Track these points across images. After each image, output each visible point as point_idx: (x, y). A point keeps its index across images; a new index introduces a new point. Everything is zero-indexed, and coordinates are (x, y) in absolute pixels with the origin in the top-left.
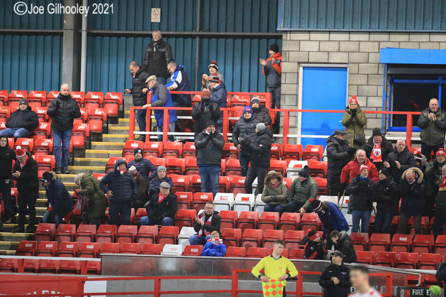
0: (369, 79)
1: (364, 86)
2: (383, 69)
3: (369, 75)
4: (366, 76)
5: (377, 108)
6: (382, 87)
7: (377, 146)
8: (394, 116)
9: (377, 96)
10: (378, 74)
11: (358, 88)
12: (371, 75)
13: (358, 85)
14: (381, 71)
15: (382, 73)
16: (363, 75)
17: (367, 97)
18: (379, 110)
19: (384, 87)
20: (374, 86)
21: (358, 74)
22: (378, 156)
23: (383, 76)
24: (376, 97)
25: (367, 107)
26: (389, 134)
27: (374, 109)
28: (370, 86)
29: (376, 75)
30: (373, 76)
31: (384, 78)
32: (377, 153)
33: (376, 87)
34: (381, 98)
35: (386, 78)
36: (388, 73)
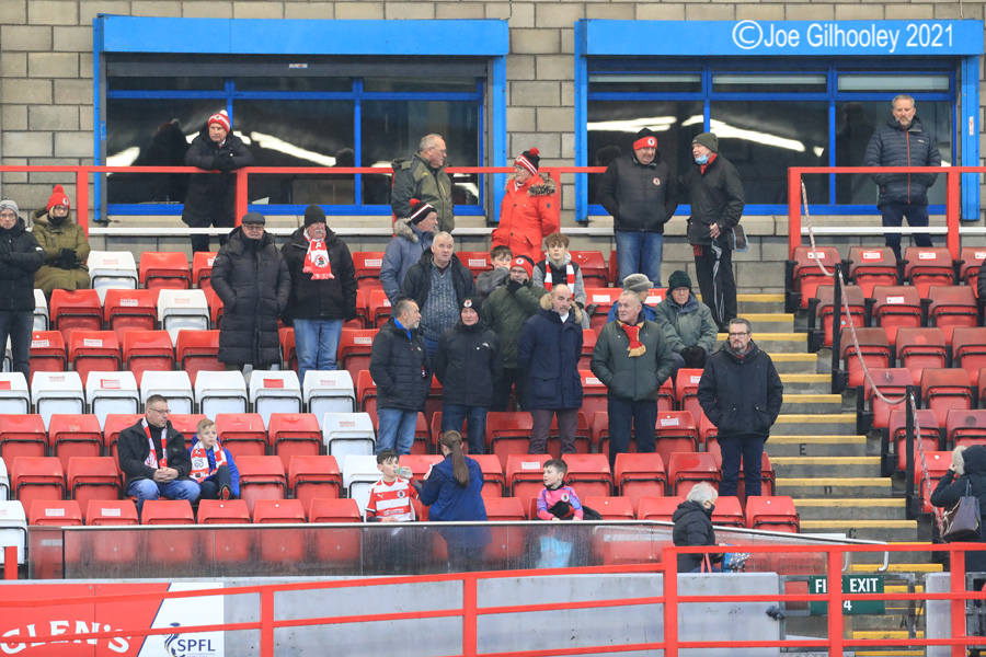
0: (57, 90)
1: (44, 107)
2: (91, 66)
3: (56, 82)
4: (49, 83)
5: (80, 159)
6: (91, 108)
7: (319, 245)
9: (80, 131)
10: (80, 78)
11: (28, 111)
12: (61, 81)
13: (29, 105)
14: (88, 70)
15: (91, 75)
16: (40, 81)
17: (54, 132)
19: (98, 109)
20: (70, 108)
21: (28, 78)
22: (323, 266)
23: (91, 82)
24: (77, 134)
25: (53, 157)
26: (117, 222)
27: (75, 163)
28: (61, 107)
29: (75, 82)
30: (68, 82)
31: (97, 86)
32: (321, 259)
33: (76, 108)
34: (91, 136)
35: (104, 86)
36: (110, 74)
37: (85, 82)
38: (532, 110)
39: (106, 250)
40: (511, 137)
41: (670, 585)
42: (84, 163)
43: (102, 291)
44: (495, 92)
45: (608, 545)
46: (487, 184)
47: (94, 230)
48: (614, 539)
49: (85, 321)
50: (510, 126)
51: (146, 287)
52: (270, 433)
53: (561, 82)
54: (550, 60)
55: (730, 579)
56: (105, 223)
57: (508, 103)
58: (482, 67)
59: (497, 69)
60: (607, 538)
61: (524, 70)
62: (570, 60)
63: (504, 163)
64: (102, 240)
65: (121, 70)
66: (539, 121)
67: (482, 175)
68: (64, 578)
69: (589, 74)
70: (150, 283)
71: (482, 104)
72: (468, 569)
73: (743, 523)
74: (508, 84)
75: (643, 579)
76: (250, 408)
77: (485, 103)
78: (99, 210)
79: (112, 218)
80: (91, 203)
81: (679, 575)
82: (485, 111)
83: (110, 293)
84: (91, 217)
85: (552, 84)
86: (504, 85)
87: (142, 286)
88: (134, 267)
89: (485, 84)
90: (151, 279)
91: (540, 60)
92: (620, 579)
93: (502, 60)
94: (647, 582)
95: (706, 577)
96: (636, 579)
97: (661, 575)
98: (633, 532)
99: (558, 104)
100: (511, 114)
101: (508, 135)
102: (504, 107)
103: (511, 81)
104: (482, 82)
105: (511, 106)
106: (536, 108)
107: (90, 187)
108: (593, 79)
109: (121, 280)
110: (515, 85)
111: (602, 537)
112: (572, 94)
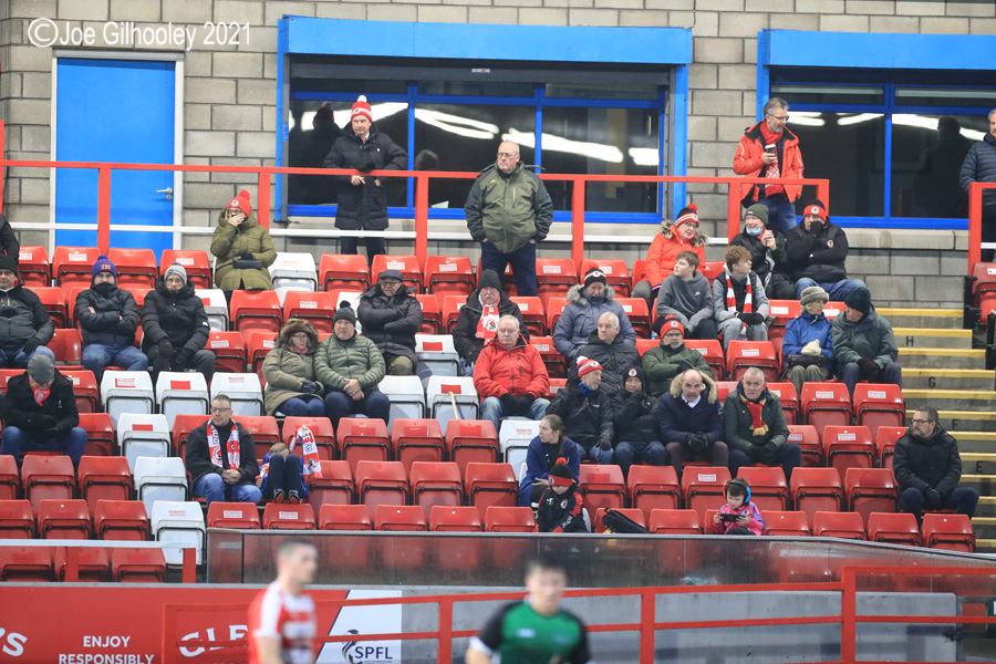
0: (240, 90)
1: (227, 107)
2: (275, 67)
3: (240, 82)
4: (233, 83)
5: (262, 159)
6: (274, 109)
7: (491, 310)
8: (292, 178)
9: (262, 131)
10: (263, 78)
11: (212, 111)
12: (246, 82)
13: (212, 105)
14: (272, 71)
15: (274, 76)
16: (224, 80)
17: (236, 132)
18: (267, 164)
20: (253, 108)
21: (212, 77)
23: (275, 83)
24: (260, 134)
25: (236, 157)
26: (297, 223)
27: (256, 163)
28: (244, 107)
29: (258, 82)
30: (250, 82)
31: (280, 87)
33: (259, 109)
34: (274, 136)
35: (286, 88)
36: (294, 75)
37: (267, 82)
38: (714, 119)
39: (286, 251)
40: (692, 146)
41: (848, 603)
42: (265, 162)
43: (282, 292)
44: (676, 101)
45: (784, 560)
46: (667, 192)
47: (275, 231)
48: (790, 555)
49: (264, 322)
50: (690, 136)
51: (326, 290)
52: (447, 439)
53: (743, 91)
54: (732, 69)
55: (908, 599)
56: (285, 224)
57: (689, 112)
58: (665, 75)
59: (680, 77)
60: (783, 553)
61: (706, 79)
62: (753, 69)
63: (684, 173)
64: (283, 240)
65: (304, 72)
66: (720, 130)
67: (661, 184)
68: (243, 582)
69: (771, 85)
70: (329, 285)
71: (663, 112)
72: (645, 582)
73: (920, 541)
74: (690, 93)
75: (821, 597)
76: (428, 413)
77: (666, 112)
78: (279, 211)
79: (292, 219)
80: (272, 204)
81: (857, 593)
82: (666, 119)
83: (289, 294)
84: (272, 217)
85: (734, 93)
86: (686, 93)
87: (322, 287)
88: (314, 269)
89: (666, 92)
90: (330, 281)
91: (723, 69)
92: (797, 596)
93: (684, 68)
94: (824, 600)
95: (884, 597)
96: (813, 597)
97: (840, 593)
98: (809, 548)
99: (740, 114)
100: (692, 122)
101: (689, 144)
102: (686, 116)
103: (693, 90)
104: (663, 91)
105: (692, 114)
106: (717, 117)
107: (272, 188)
108: (774, 90)
109: (300, 281)
110: (697, 94)
111: (779, 553)
112: (754, 104)
